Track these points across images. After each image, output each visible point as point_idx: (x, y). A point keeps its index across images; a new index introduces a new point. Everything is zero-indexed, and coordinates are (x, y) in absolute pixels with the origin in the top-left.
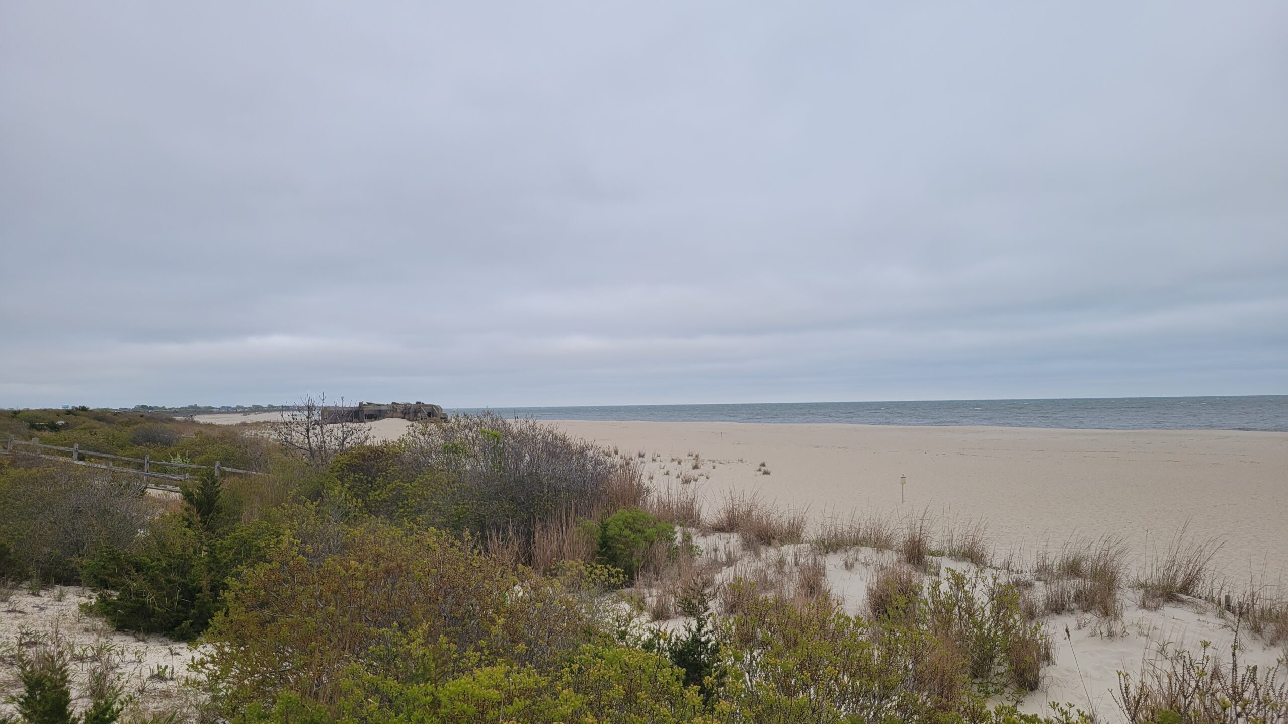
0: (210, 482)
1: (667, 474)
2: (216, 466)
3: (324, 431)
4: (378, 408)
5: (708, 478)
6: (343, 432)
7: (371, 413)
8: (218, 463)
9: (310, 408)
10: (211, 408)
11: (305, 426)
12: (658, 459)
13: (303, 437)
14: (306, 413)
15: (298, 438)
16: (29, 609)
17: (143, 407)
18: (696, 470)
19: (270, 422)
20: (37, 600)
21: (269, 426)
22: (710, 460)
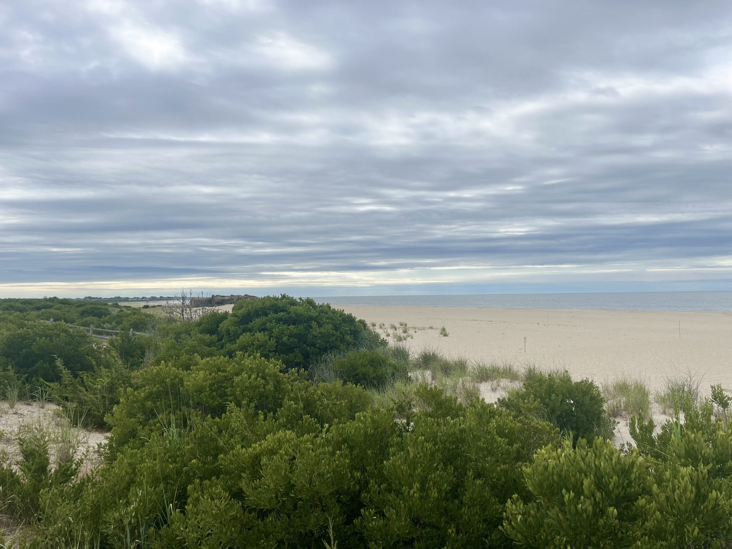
0: (126, 340)
1: (388, 335)
2: (131, 331)
3: (192, 311)
4: (222, 298)
5: (412, 338)
6: (203, 312)
7: (219, 301)
8: (132, 330)
9: (184, 298)
10: (127, 298)
11: (181, 309)
12: (383, 327)
13: (179, 315)
14: (182, 301)
15: (177, 315)
16: (26, 412)
17: (90, 297)
18: (405, 335)
19: (160, 306)
20: (29, 408)
21: (160, 308)
22: (413, 328)
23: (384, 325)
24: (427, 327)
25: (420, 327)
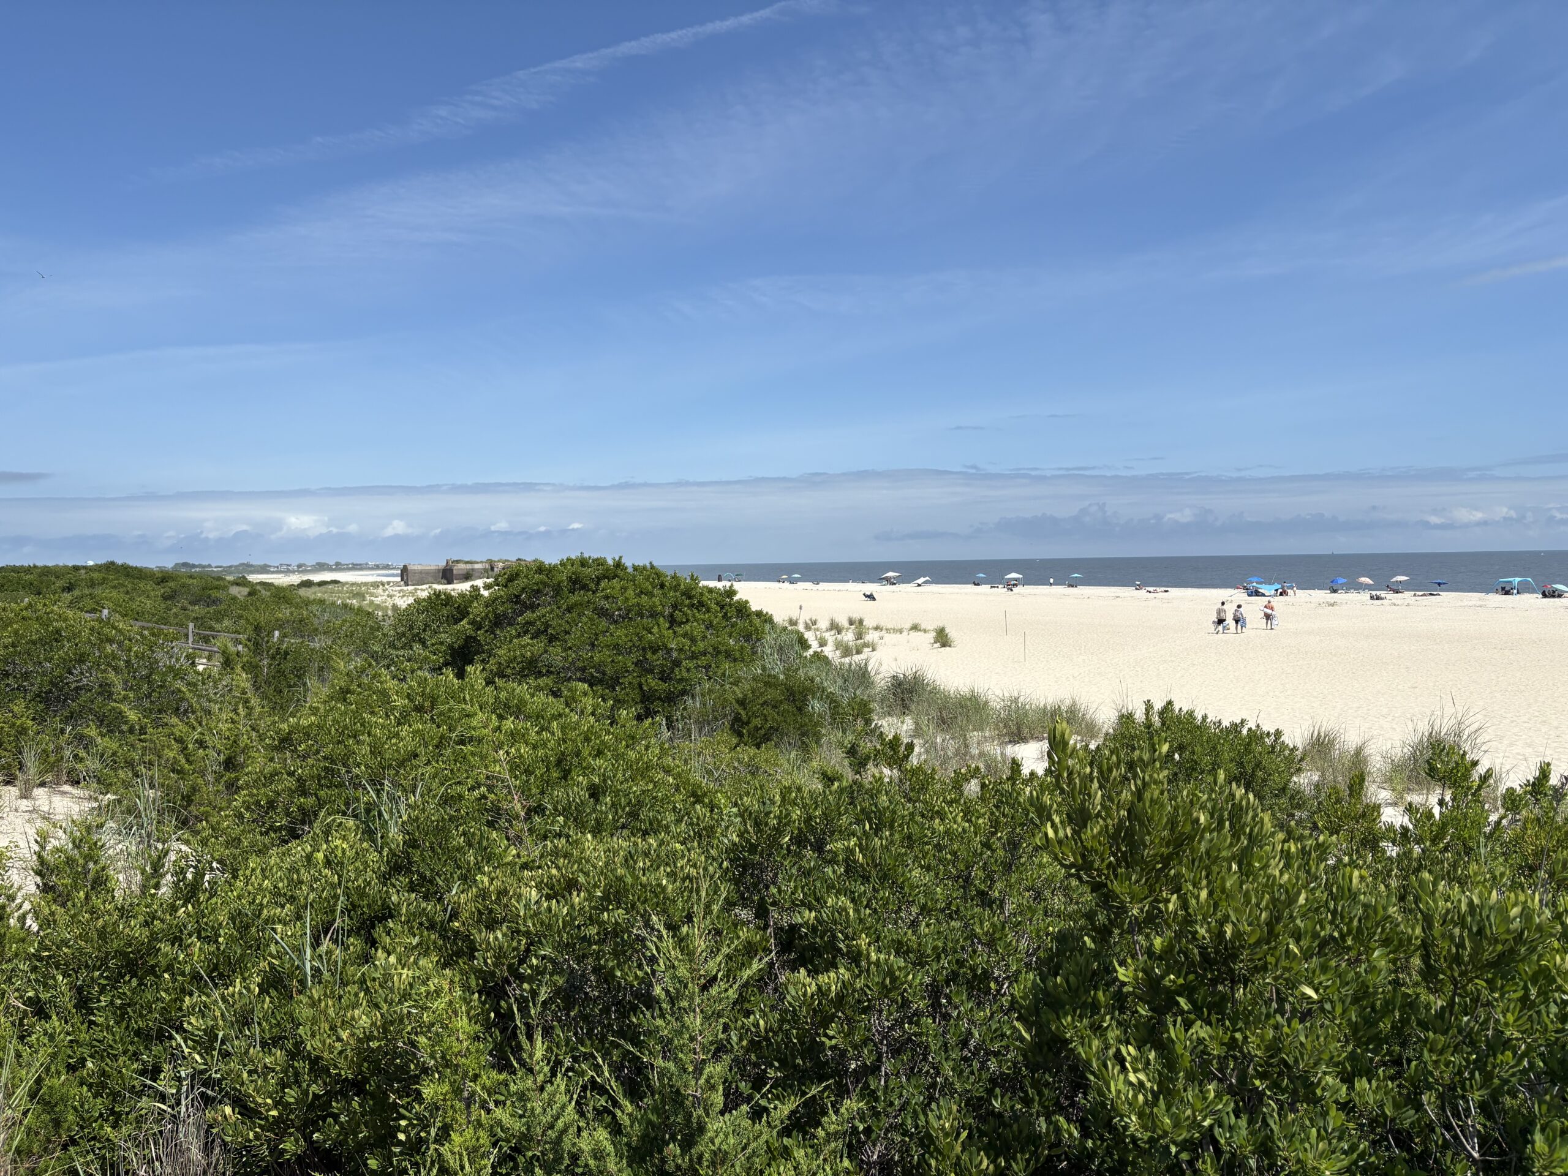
1: (823, 643)
4: (469, 566)
5: (874, 650)
7: (461, 572)
8: (277, 633)
10: (266, 566)
17: (185, 565)
18: (859, 642)
19: (336, 582)
21: (336, 588)
22: (877, 628)
23: (814, 623)
24: (908, 626)
25: (889, 626)
